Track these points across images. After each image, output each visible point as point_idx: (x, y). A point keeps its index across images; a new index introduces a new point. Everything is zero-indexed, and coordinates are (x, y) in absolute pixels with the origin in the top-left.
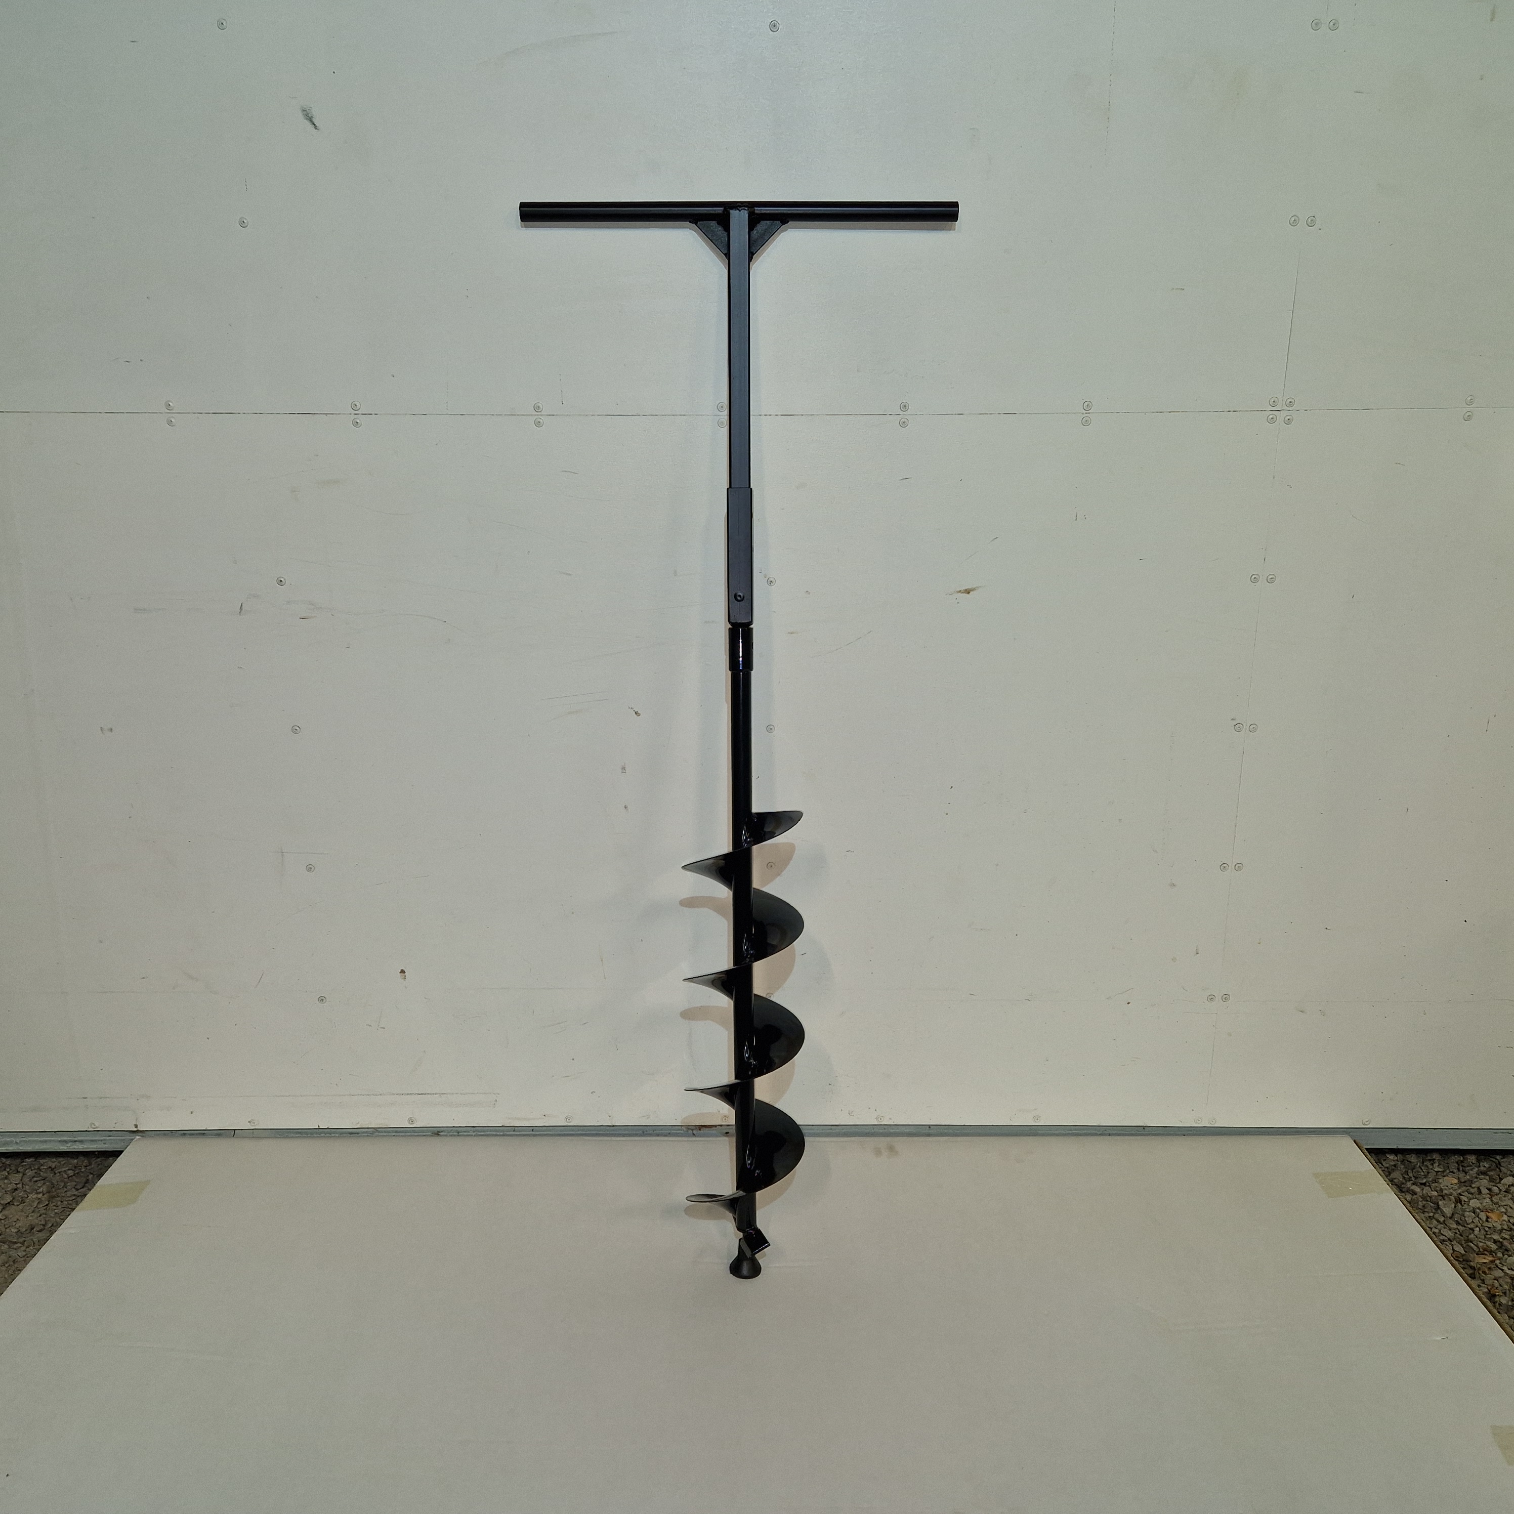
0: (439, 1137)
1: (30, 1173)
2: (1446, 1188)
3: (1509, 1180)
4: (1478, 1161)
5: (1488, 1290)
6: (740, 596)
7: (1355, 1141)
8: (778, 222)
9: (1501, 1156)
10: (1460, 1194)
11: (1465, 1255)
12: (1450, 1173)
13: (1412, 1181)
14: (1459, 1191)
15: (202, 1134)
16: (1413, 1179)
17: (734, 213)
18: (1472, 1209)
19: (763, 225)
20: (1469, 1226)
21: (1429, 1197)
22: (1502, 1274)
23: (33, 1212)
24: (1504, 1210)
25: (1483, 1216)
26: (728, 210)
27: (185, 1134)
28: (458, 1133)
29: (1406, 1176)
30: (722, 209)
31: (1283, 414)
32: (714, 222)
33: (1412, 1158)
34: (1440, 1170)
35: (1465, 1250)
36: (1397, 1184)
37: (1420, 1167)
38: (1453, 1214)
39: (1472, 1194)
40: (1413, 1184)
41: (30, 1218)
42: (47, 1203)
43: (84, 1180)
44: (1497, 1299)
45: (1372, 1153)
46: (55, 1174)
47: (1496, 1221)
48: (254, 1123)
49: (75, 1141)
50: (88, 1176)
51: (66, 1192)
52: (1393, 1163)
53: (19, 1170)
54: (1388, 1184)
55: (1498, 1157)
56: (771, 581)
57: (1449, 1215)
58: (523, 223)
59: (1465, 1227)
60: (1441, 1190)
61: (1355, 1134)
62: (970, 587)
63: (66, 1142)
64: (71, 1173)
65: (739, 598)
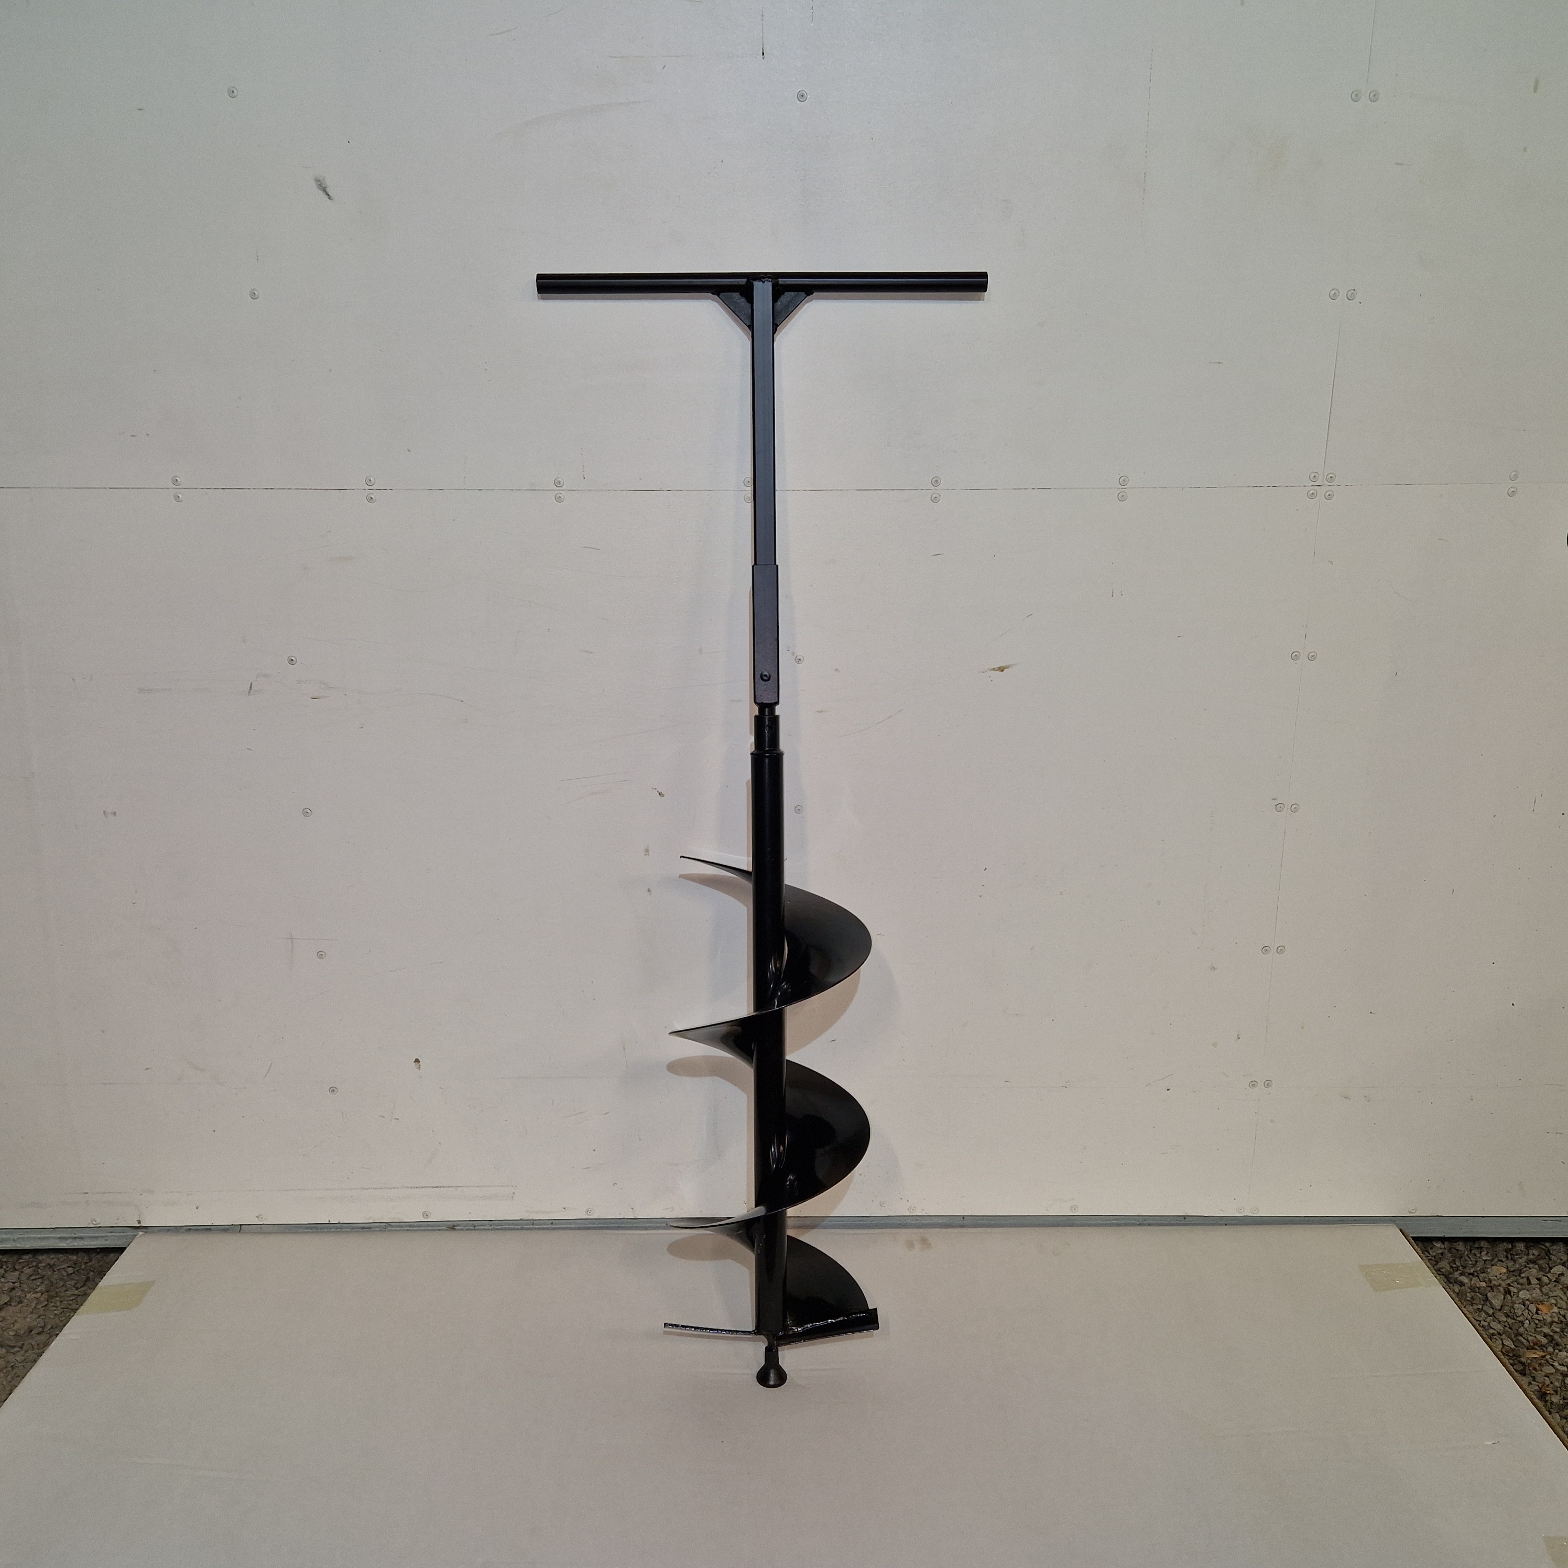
0: (455, 1232)
1: (27, 1271)
2: (1495, 1278)
3: (1558, 1269)
4: (1527, 1248)
5: (1539, 1388)
6: (766, 675)
7: (1401, 1230)
8: (803, 294)
9: (1550, 1244)
10: (1509, 1285)
11: (1514, 1349)
12: (1499, 1262)
13: (1460, 1270)
14: (1509, 1281)
15: (208, 1229)
16: (1461, 1268)
17: (757, 285)
18: (1521, 1300)
19: (788, 296)
20: (1519, 1319)
21: (1478, 1288)
22: (1553, 1371)
23: (32, 1313)
24: (1554, 1301)
25: (1533, 1308)
26: (752, 281)
27: (190, 1230)
28: (475, 1227)
29: (1454, 1266)
30: (746, 280)
31: (1324, 489)
32: (737, 293)
33: (1460, 1246)
34: (1489, 1259)
35: (1516, 1344)
36: (1444, 1273)
37: (1467, 1255)
38: (1502, 1306)
39: (1522, 1284)
40: (1461, 1274)
41: (28, 1320)
42: (46, 1303)
43: (84, 1278)
44: (1548, 1398)
45: (1417, 1240)
46: (54, 1271)
47: (1547, 1313)
48: (262, 1218)
49: (75, 1238)
50: (88, 1273)
51: (66, 1291)
52: (1440, 1251)
53: (17, 1267)
54: (1436, 1277)
55: (1547, 1244)
56: (800, 659)
57: (1498, 1308)
58: (540, 295)
59: (1514, 1319)
60: (1490, 1281)
61: (1401, 1223)
62: (1003, 665)
63: (66, 1238)
64: (70, 1270)
65: (765, 678)
